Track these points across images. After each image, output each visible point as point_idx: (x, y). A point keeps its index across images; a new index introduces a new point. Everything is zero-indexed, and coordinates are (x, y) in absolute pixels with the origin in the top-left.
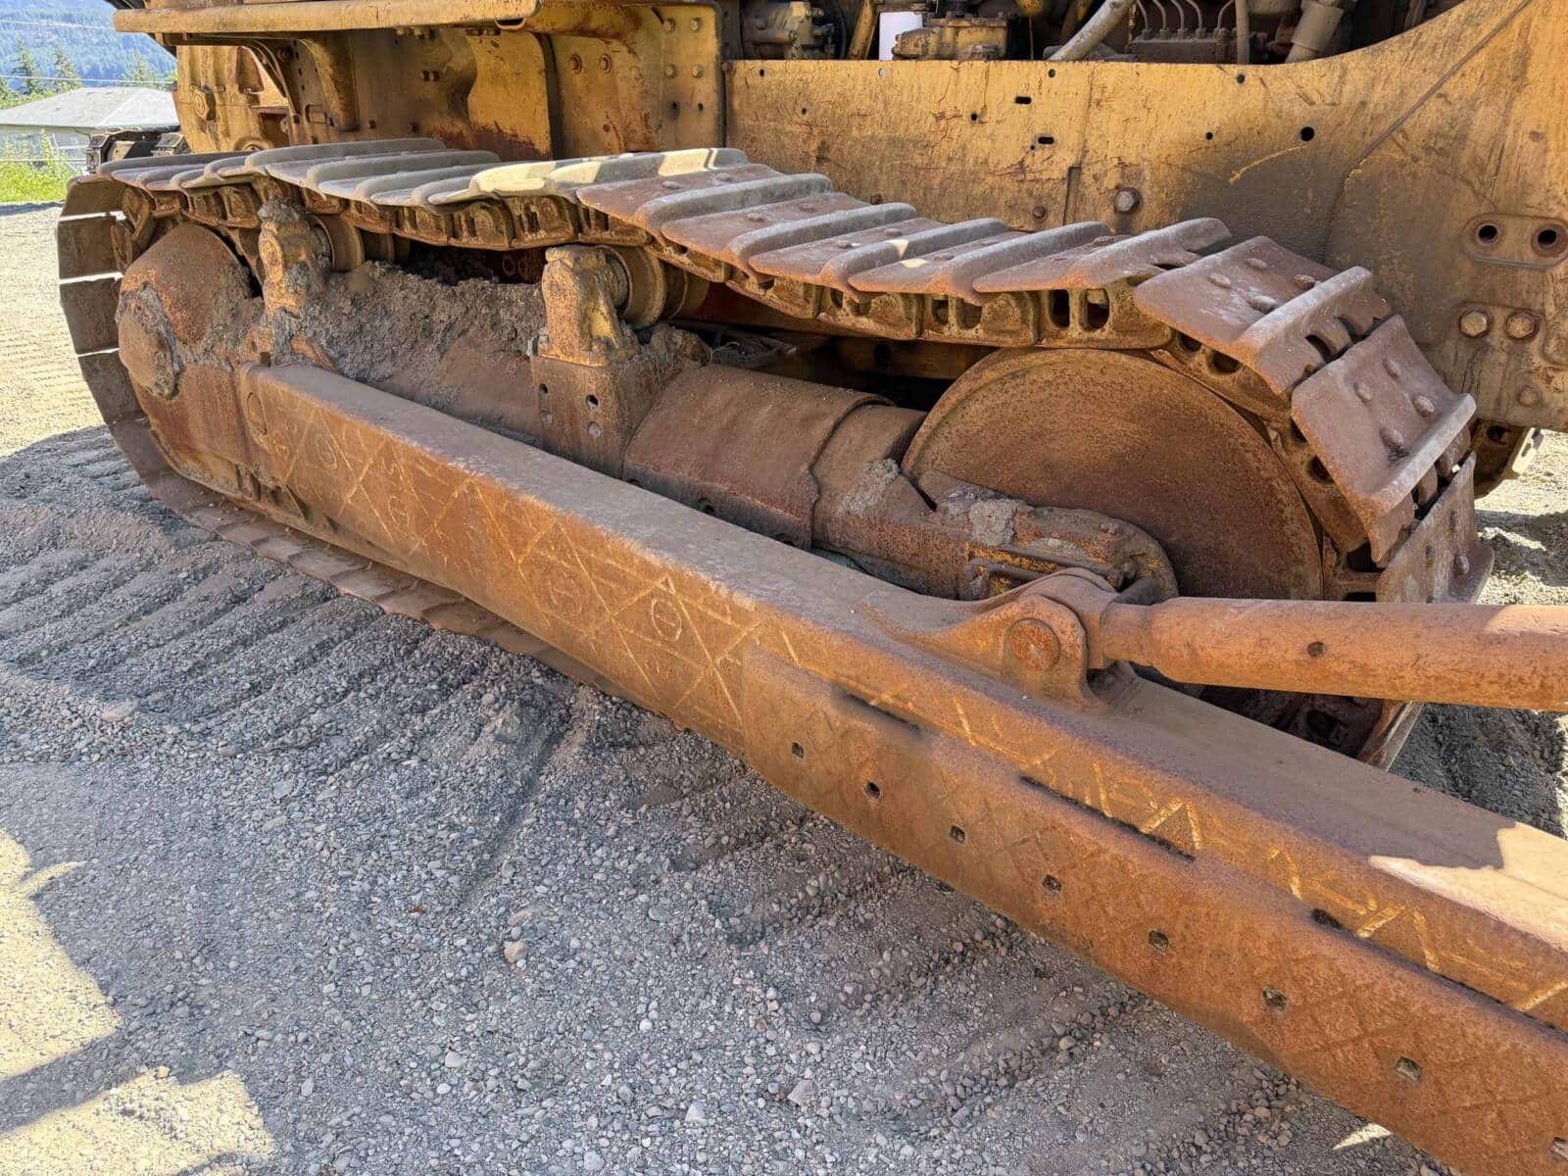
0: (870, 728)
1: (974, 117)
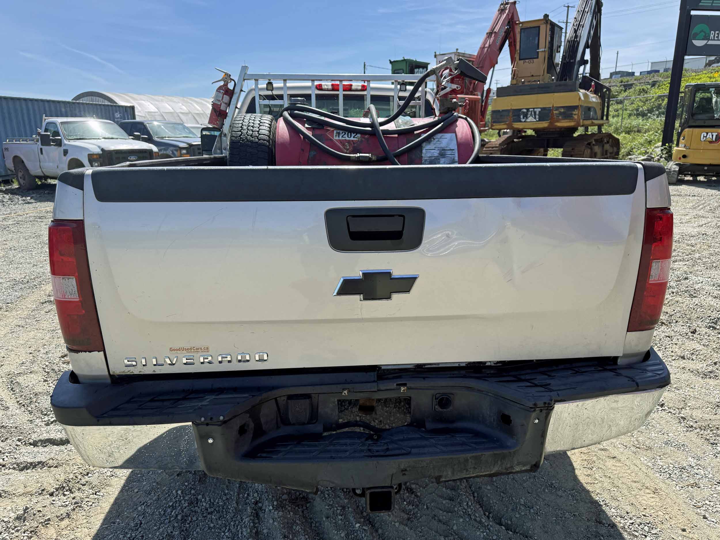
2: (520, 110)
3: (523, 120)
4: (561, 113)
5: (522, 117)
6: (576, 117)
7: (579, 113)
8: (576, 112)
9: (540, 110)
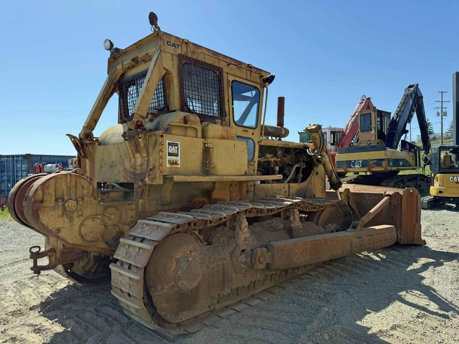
0: (360, 240)
1: (280, 190)
2: (351, 161)
3: (353, 167)
4: (374, 163)
5: (352, 165)
6: (384, 165)
7: (385, 163)
8: (384, 162)
9: (362, 161)
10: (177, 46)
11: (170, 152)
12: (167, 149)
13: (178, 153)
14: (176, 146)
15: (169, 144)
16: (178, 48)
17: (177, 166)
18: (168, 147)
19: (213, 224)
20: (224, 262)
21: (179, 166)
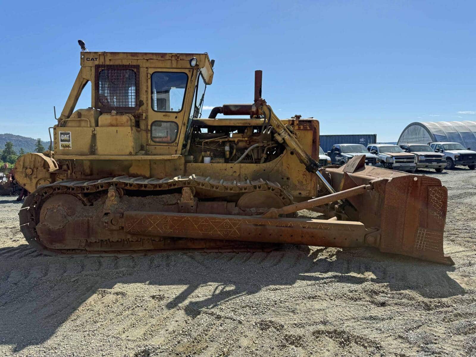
0: (259, 227)
1: (225, 170)
10: (95, 59)
11: (62, 139)
12: (60, 137)
13: (69, 140)
14: (68, 135)
15: (61, 134)
16: (96, 60)
17: (69, 149)
18: (61, 136)
19: (89, 191)
20: (89, 219)
21: (71, 148)
